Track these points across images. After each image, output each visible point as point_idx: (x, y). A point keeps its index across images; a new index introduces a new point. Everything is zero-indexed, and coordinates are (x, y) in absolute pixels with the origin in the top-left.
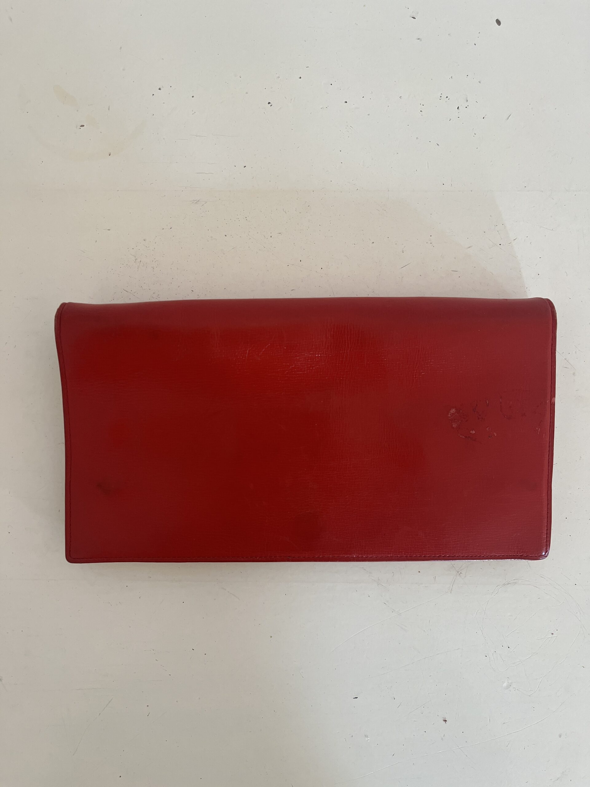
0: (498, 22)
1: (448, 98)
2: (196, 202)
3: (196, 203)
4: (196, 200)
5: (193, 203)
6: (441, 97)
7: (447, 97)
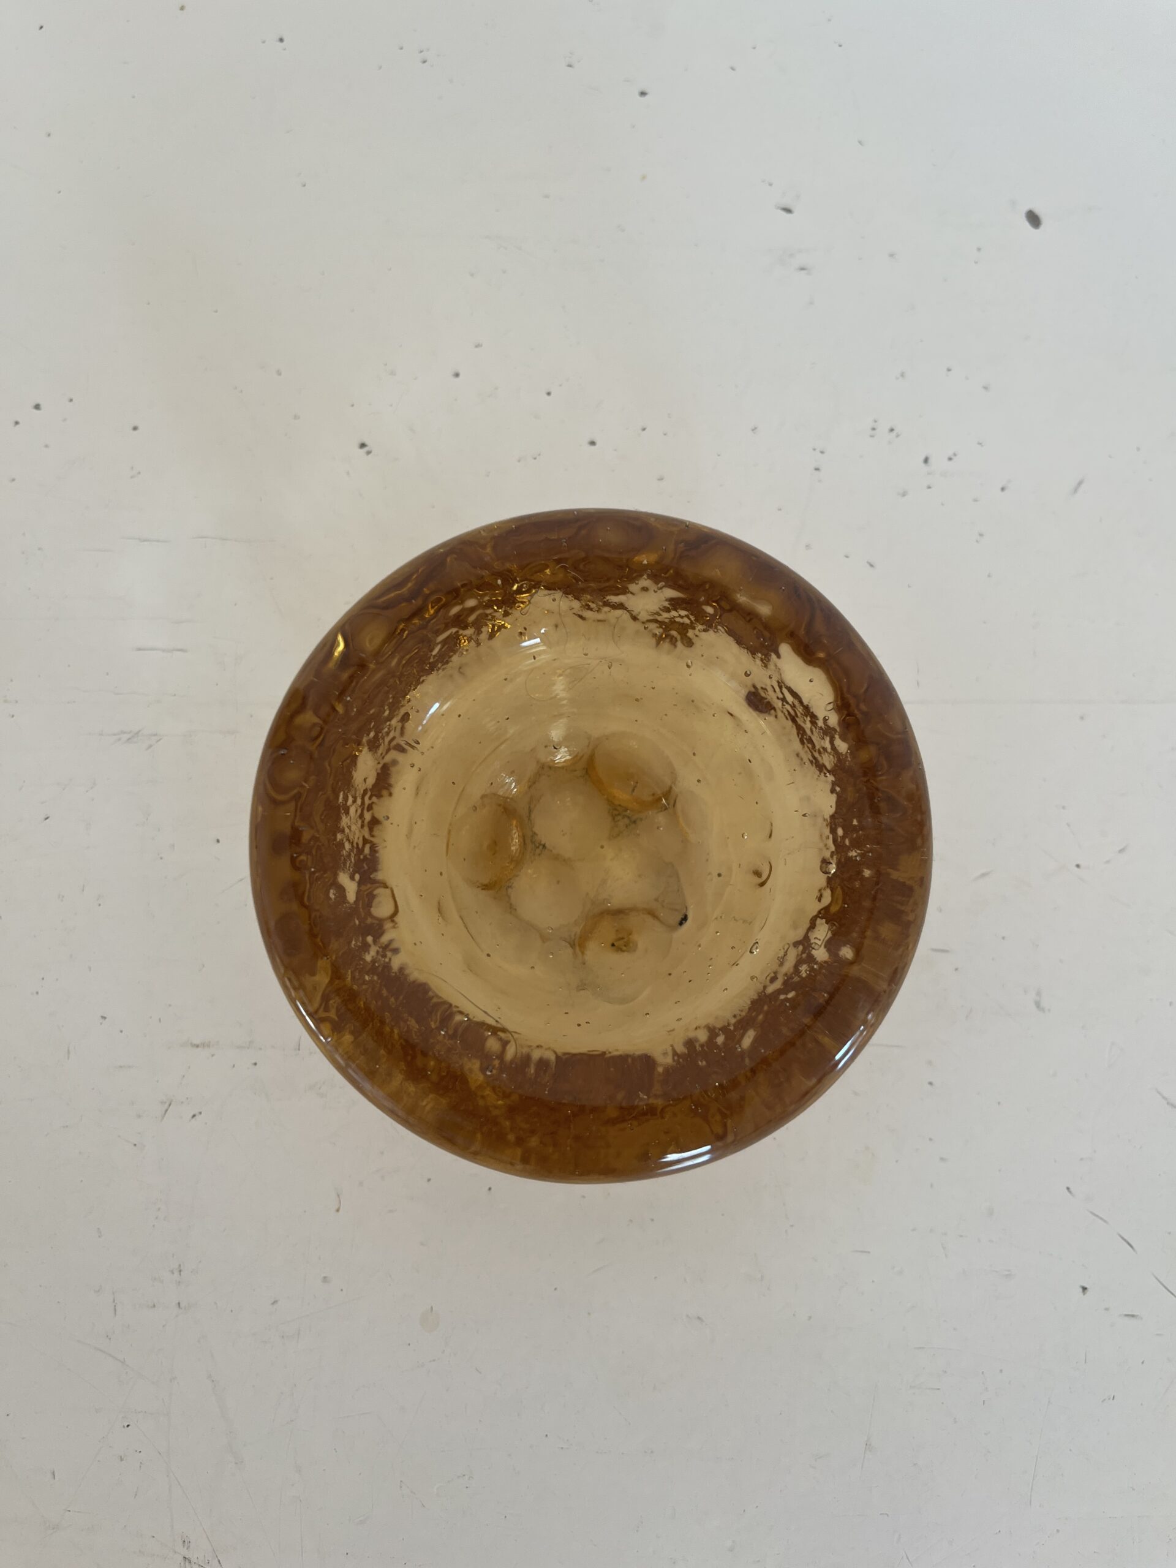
0: (1034, 219)
1: (894, 434)
2: (128, 736)
3: (129, 739)
4: (131, 732)
5: (119, 739)
6: (874, 429)
7: (892, 430)
